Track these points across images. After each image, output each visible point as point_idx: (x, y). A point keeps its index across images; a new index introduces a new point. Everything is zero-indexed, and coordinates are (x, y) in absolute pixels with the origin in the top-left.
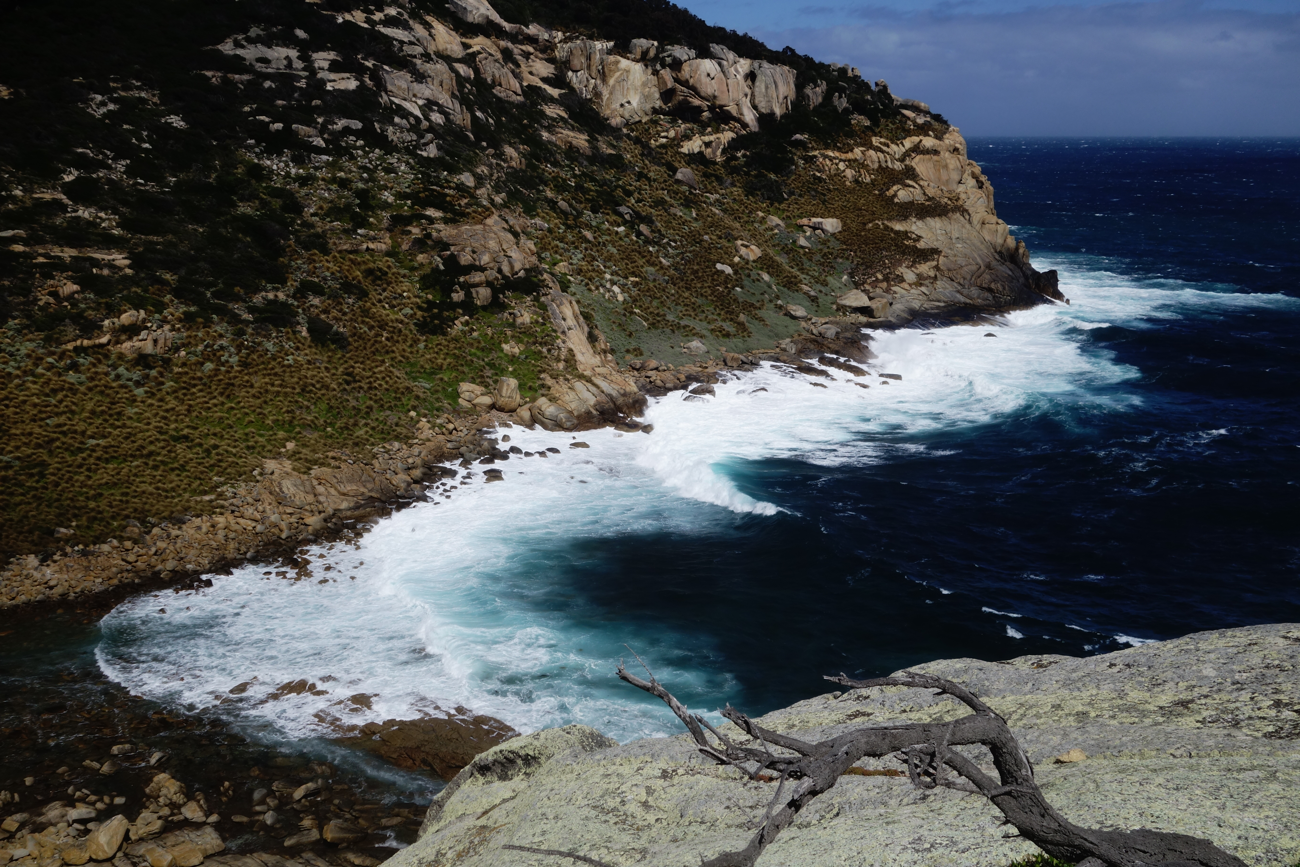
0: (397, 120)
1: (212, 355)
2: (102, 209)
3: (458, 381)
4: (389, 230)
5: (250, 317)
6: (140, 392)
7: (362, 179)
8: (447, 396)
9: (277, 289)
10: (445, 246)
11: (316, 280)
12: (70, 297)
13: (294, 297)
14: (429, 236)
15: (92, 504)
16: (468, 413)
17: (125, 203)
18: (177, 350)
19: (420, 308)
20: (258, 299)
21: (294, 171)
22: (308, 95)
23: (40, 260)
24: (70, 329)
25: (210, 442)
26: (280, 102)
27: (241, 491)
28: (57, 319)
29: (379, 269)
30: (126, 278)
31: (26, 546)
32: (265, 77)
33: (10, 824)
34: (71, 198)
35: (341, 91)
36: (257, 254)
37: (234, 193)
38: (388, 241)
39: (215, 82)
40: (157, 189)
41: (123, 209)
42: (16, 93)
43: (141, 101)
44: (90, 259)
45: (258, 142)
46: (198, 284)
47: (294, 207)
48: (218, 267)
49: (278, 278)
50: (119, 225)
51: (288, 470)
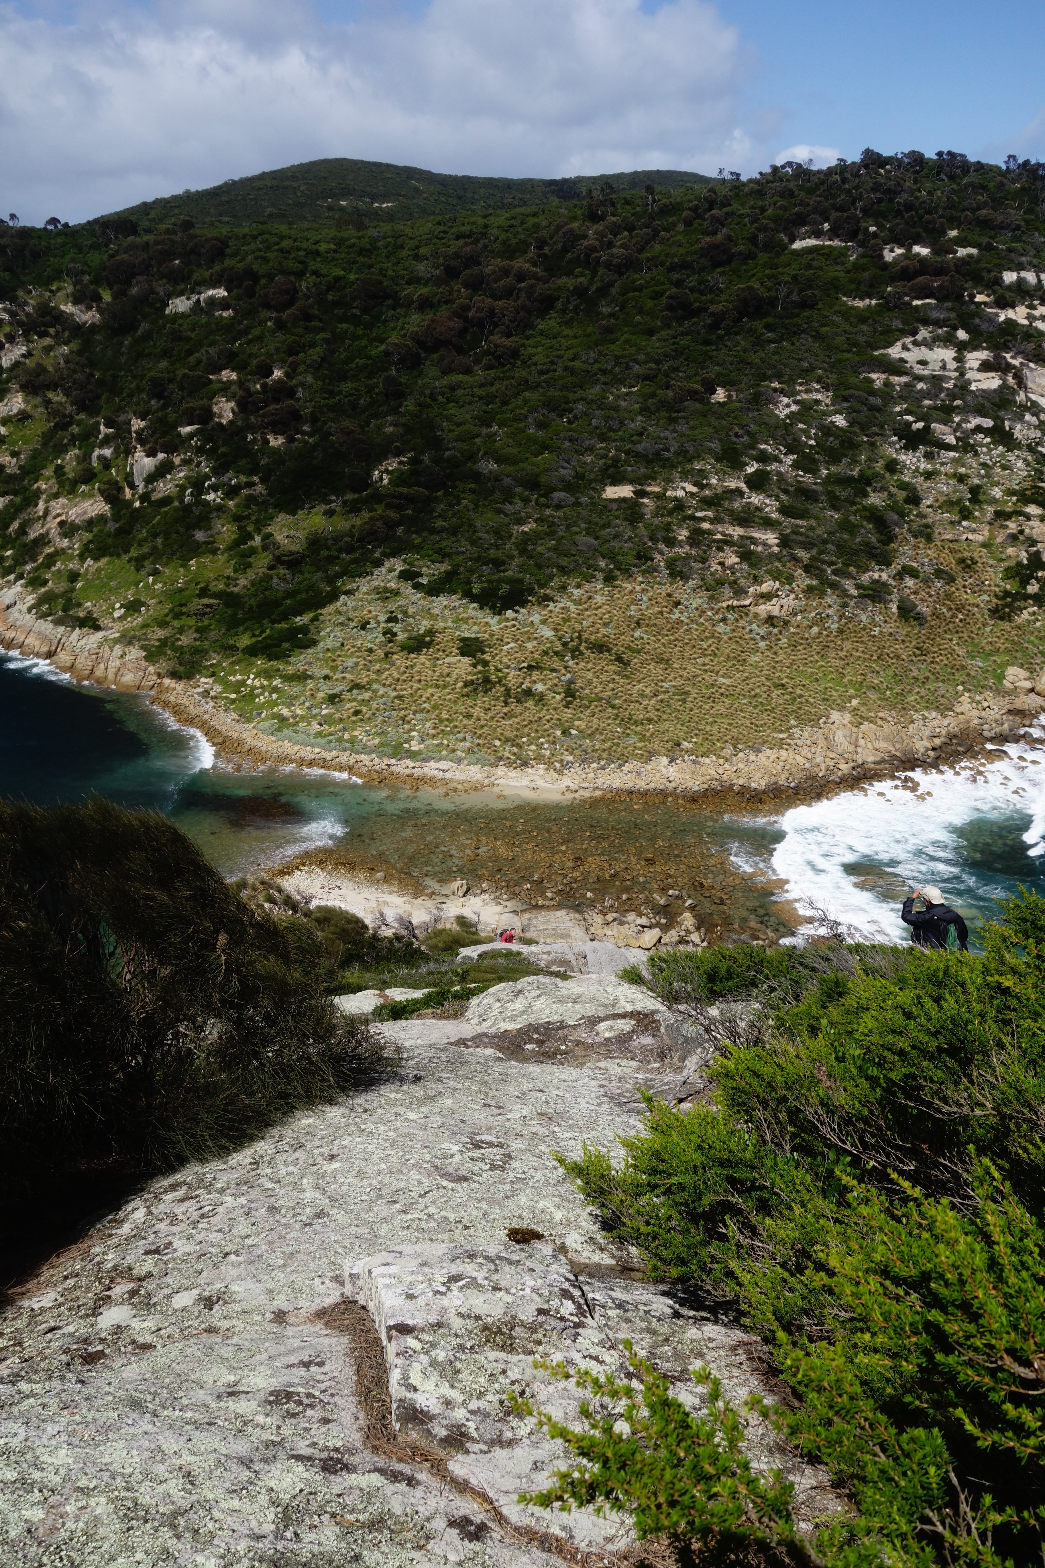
0: (1028, 417)
1: (820, 620)
2: (769, 496)
3: (1009, 664)
4: (990, 524)
5: (856, 593)
6: (762, 644)
7: (979, 475)
8: (995, 677)
9: (882, 570)
10: (1033, 542)
11: (915, 565)
12: (731, 567)
13: (894, 578)
14: (1021, 532)
15: (708, 728)
16: (1008, 693)
17: (786, 492)
18: (796, 614)
19: (996, 596)
20: (865, 578)
21: (924, 465)
22: (953, 396)
23: (719, 536)
24: (727, 591)
25: (799, 692)
26: (927, 402)
27: (806, 734)
28: (720, 583)
29: (972, 559)
30: (772, 555)
31: (663, 751)
32: (920, 378)
33: (610, 917)
34: (749, 487)
35: (983, 391)
36: (874, 540)
37: (870, 485)
38: (987, 533)
39: (878, 384)
40: (811, 480)
41: (783, 497)
42: (729, 397)
43: (817, 402)
44: (752, 538)
45: (900, 440)
46: (824, 562)
47: (914, 499)
48: (842, 549)
49: (885, 561)
50: (778, 510)
51: (846, 722)
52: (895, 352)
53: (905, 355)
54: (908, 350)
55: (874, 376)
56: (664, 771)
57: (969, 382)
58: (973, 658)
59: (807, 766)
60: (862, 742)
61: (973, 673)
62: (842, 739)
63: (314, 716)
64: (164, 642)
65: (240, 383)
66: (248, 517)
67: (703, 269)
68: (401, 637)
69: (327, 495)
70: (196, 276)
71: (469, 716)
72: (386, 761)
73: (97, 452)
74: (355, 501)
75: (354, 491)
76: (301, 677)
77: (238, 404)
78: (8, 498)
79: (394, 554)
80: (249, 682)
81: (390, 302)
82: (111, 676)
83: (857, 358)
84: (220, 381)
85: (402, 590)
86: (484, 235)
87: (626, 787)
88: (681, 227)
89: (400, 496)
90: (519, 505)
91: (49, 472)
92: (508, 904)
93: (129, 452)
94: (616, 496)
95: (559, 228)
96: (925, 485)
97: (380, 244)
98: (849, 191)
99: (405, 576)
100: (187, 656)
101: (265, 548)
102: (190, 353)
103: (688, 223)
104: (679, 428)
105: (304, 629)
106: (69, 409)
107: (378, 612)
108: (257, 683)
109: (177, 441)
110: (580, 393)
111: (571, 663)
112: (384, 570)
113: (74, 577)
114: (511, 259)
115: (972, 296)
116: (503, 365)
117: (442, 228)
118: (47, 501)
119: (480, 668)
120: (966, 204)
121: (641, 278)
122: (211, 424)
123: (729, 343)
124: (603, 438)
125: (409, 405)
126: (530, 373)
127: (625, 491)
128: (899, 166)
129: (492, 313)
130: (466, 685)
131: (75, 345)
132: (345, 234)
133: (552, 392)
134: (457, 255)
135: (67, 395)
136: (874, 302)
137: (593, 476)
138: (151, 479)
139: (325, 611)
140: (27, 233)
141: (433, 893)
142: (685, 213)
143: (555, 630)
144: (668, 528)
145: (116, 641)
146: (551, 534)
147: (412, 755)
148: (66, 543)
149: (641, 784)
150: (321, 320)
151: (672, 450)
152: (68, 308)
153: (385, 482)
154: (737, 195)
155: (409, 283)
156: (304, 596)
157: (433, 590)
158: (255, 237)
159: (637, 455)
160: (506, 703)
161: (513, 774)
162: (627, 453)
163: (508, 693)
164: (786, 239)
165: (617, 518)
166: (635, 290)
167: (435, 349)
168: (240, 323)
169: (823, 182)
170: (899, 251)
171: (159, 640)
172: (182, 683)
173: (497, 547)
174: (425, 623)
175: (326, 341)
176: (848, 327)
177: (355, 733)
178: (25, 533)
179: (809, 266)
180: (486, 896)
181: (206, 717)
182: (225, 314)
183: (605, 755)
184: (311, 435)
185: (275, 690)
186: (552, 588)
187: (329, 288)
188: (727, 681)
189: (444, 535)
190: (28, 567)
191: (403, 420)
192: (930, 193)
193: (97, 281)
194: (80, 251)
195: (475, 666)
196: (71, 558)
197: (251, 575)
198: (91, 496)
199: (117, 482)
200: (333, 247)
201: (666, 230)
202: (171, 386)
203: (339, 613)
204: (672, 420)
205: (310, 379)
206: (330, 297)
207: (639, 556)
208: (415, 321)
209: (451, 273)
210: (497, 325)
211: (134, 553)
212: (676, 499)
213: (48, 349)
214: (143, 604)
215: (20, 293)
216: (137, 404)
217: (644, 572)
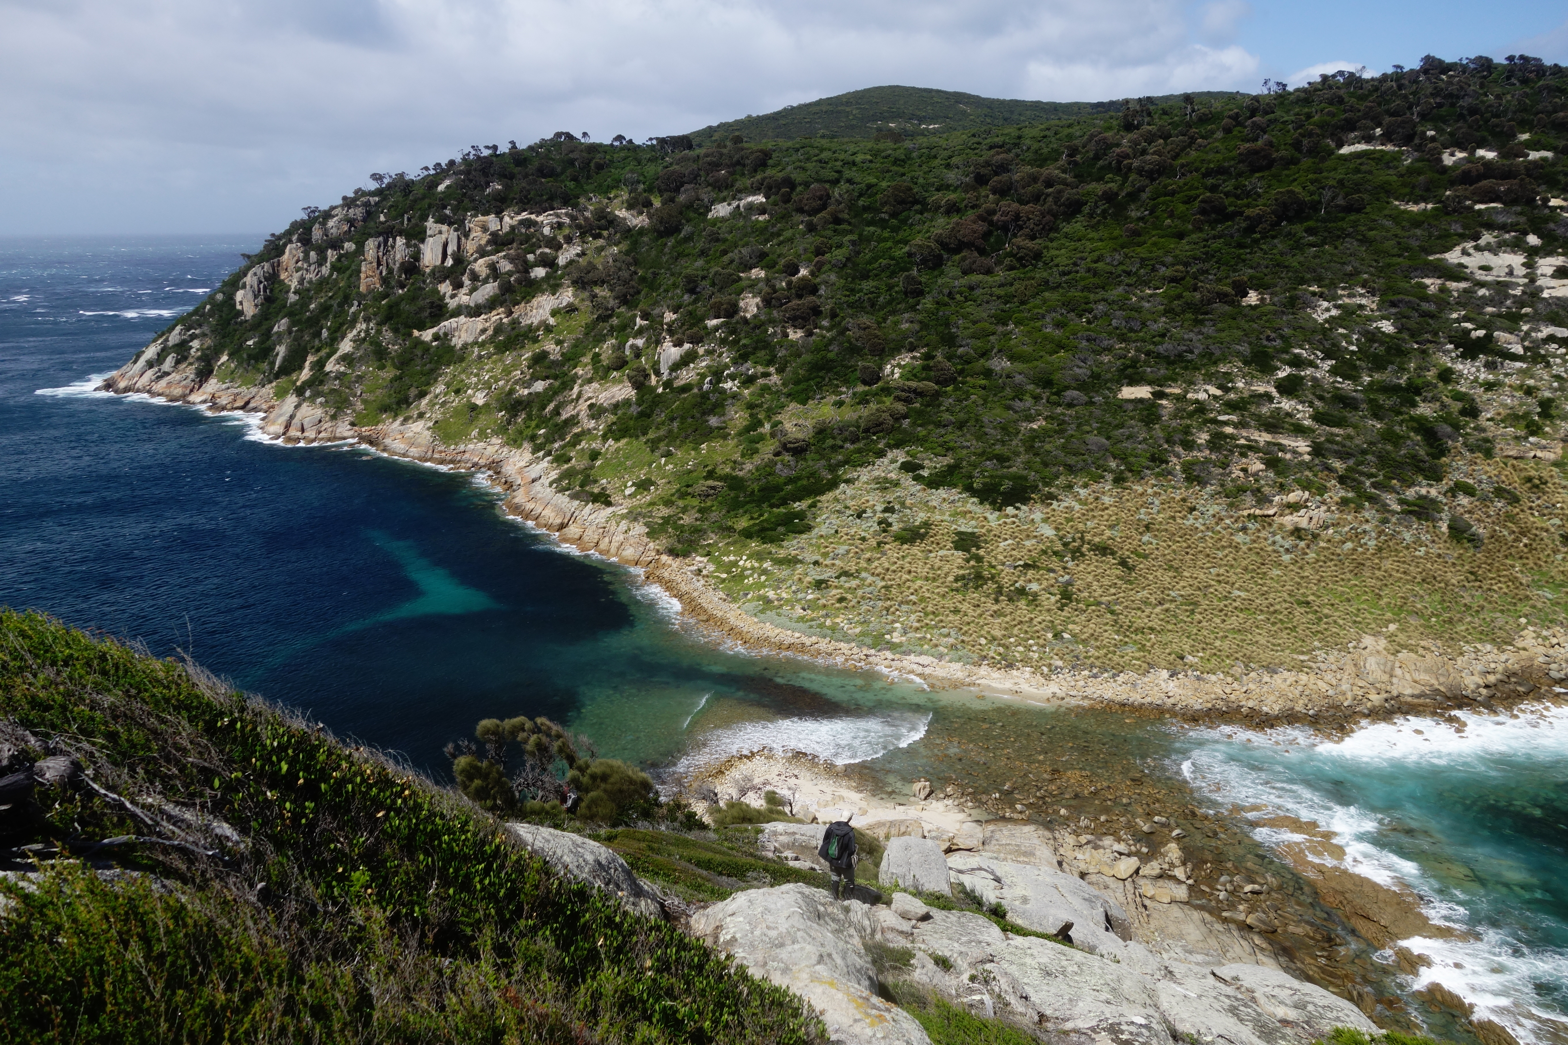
1: (1357, 536)
2: (1301, 402)
4: (1564, 441)
5: (1398, 508)
6: (1286, 558)
9: (1431, 486)
11: (1471, 481)
12: (1255, 474)
13: (1445, 495)
15: (1218, 643)
17: (1321, 398)
18: (1327, 528)
20: (1411, 493)
21: (1484, 376)
22: (1520, 302)
23: (1242, 441)
24: (1249, 499)
25: (1326, 611)
26: (1489, 309)
27: (1331, 658)
28: (1242, 490)
29: (1540, 478)
30: (1302, 463)
31: (1164, 663)
32: (1482, 284)
33: (1083, 839)
34: (1279, 392)
35: (1558, 298)
36: (1422, 452)
37: (1420, 394)
38: (1559, 451)
39: (1432, 290)
40: (1351, 387)
41: (1317, 403)
42: (1262, 300)
43: (1361, 307)
44: (1280, 444)
45: (1457, 348)
46: (1362, 474)
47: (1472, 411)
48: (1383, 460)
49: (1435, 476)
50: (1311, 417)
51: (1380, 648)
52: (1453, 257)
53: (1465, 260)
54: (1469, 255)
55: (1428, 281)
56: (1163, 685)
57: (1541, 289)
58: (1540, 587)
59: (1330, 693)
60: (1398, 672)
61: (1539, 605)
62: (1374, 667)
63: (798, 601)
64: (666, 520)
65: (767, 280)
66: (760, 405)
67: (1240, 175)
68: (895, 527)
69: (837, 386)
70: (738, 185)
71: (956, 611)
72: (865, 651)
73: (631, 341)
74: (866, 394)
75: (865, 383)
76: (792, 561)
77: (764, 300)
78: (548, 382)
79: (898, 445)
80: (741, 563)
81: (918, 207)
82: (613, 550)
83: (1408, 263)
84: (749, 279)
85: (902, 481)
86: (1016, 145)
87: (1118, 699)
88: (1219, 135)
89: (910, 390)
90: (1029, 402)
91: (586, 359)
92: (973, 812)
93: (658, 342)
94: (1133, 397)
95: (1092, 136)
96: (1485, 397)
97: (914, 155)
98: (1405, 97)
99: (907, 467)
100: (686, 535)
101: (773, 435)
102: (725, 252)
103: (1228, 131)
104: (1205, 330)
105: (801, 515)
106: (612, 303)
107: (876, 502)
108: (748, 564)
109: (703, 333)
110: (1101, 294)
111: (1070, 564)
112: (886, 461)
113: (594, 455)
114: (1041, 166)
115: (1546, 200)
116: (1025, 266)
117: (976, 140)
118: (581, 386)
119: (972, 563)
120: (1540, 107)
121: (1175, 183)
122: (737, 317)
123: (1264, 247)
124: (1123, 338)
125: (927, 303)
126: (1051, 275)
127: (1143, 392)
128: (1464, 72)
129: (1017, 217)
130: (957, 580)
131: (624, 246)
132: (881, 146)
133: (1074, 293)
134: (988, 164)
135: (611, 290)
136: (1430, 206)
137: (1109, 376)
138: (676, 367)
139: (823, 498)
140: (595, 148)
141: (893, 792)
142: (1226, 120)
143: (1057, 529)
144: (1187, 431)
145: (623, 517)
146: (1060, 432)
147: (892, 647)
148: (592, 424)
149: (1136, 698)
150: (850, 224)
151: (1196, 351)
152: (622, 213)
153: (896, 376)
154: (1282, 103)
155: (938, 190)
156: (805, 482)
157: (934, 483)
158: (797, 150)
159: (1158, 356)
160: (997, 601)
161: (996, 674)
162: (1148, 354)
163: (999, 591)
164: (1333, 145)
165: (1132, 418)
166: (1166, 195)
167: (957, 251)
168: (774, 226)
169: (1376, 89)
170: (1460, 155)
171: (663, 518)
172: (678, 560)
173: (1003, 443)
174: (922, 515)
175: (853, 243)
176: (1399, 232)
177: (838, 620)
178: (559, 414)
179: (1357, 171)
180: (949, 802)
181: (696, 594)
182: (761, 218)
183: (1098, 663)
184: (829, 330)
185: (765, 572)
186: (1057, 487)
187: (861, 195)
188: (1243, 594)
189: (950, 429)
190: (556, 445)
191: (919, 317)
192: (1498, 97)
193: (650, 190)
194: (639, 163)
195: (968, 561)
196: (595, 438)
197: (757, 460)
198: (621, 381)
199: (644, 370)
200: (869, 157)
201: (1203, 137)
202: (704, 283)
203: (836, 500)
204: (1198, 322)
205: (833, 277)
206: (861, 203)
207: (1153, 459)
208: (941, 225)
209: (981, 180)
210: (1021, 228)
211: (651, 435)
212: (1197, 401)
213: (601, 249)
214: (653, 483)
215: (582, 200)
216: (672, 298)
217: (1158, 475)
